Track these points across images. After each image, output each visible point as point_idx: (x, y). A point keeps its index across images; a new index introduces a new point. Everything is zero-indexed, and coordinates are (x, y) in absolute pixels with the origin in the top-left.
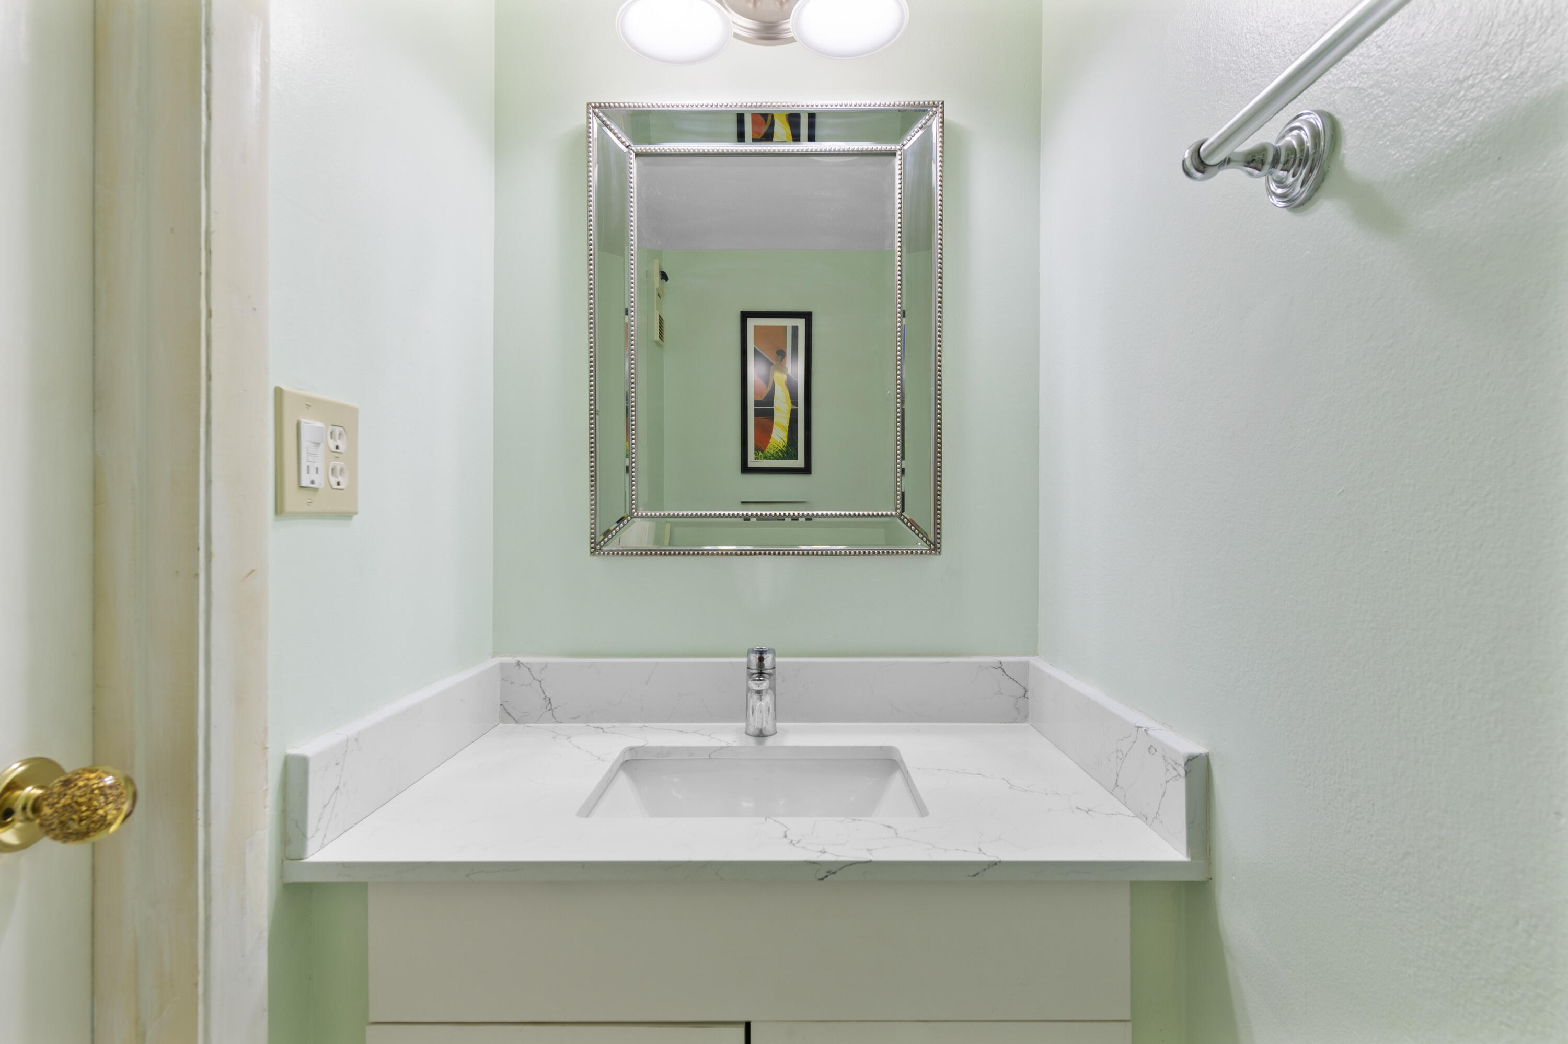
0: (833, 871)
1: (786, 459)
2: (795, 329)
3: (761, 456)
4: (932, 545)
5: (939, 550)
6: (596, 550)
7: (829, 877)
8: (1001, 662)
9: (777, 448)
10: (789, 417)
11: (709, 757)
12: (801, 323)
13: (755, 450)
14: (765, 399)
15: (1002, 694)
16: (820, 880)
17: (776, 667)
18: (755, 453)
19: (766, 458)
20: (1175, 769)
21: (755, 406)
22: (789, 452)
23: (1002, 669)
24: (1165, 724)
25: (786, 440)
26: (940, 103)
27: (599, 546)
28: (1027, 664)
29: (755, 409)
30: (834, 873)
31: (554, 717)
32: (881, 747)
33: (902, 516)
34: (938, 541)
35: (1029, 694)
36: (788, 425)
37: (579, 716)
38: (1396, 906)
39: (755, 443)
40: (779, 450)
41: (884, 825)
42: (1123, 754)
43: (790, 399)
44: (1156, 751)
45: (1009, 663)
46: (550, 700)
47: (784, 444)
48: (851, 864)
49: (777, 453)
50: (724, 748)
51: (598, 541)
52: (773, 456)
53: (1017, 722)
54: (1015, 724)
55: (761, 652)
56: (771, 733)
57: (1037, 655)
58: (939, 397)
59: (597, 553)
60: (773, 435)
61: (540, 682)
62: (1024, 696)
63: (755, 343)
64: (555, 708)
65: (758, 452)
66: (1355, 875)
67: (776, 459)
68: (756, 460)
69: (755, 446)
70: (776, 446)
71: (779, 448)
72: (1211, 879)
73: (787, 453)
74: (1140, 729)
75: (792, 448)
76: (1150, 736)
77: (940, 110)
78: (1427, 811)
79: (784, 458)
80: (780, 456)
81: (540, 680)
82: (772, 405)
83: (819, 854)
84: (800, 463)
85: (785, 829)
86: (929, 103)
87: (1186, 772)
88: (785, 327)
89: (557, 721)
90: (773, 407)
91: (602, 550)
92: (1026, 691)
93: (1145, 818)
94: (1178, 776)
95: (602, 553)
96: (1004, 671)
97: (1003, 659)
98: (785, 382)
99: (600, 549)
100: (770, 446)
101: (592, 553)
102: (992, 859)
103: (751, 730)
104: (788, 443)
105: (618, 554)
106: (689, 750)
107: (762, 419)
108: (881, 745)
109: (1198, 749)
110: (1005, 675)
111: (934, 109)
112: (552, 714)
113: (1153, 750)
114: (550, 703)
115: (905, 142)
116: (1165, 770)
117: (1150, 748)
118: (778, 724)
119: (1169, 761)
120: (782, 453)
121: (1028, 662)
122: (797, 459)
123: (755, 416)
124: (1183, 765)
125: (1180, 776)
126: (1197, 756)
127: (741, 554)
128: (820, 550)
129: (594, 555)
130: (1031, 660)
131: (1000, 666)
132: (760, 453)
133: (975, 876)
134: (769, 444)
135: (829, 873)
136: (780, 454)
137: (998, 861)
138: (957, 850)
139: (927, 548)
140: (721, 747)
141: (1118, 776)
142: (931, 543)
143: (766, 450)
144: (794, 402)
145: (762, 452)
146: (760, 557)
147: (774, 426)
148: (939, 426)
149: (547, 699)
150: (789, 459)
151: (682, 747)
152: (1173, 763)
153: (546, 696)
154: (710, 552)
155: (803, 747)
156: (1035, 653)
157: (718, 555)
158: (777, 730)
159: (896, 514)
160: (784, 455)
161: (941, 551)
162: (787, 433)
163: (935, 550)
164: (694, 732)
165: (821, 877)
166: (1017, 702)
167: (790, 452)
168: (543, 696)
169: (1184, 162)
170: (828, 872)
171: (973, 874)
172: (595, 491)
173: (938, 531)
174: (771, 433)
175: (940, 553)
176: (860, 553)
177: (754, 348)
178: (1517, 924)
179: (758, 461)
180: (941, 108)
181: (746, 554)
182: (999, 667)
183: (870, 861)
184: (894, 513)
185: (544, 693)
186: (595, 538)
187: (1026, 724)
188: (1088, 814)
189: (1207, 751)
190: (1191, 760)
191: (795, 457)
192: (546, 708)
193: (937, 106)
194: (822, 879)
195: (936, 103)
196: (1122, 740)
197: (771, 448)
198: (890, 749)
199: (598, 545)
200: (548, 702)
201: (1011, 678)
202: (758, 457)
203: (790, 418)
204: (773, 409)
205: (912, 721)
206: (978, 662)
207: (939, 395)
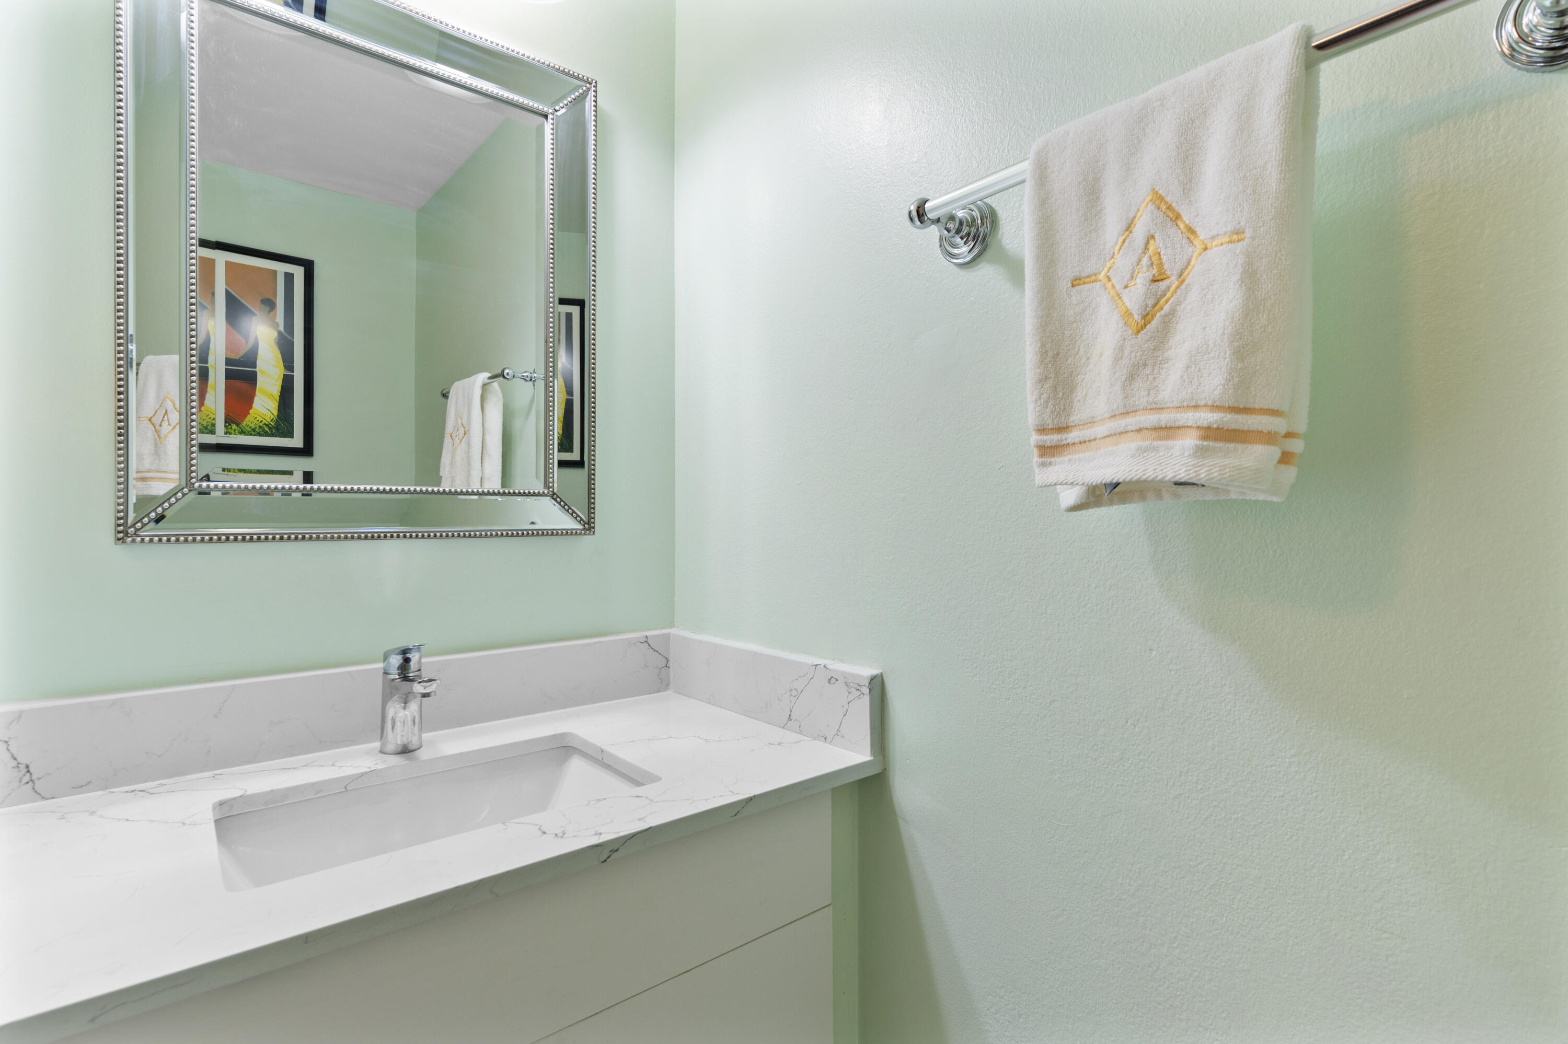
0: (616, 849)
1: (276, 436)
2: (289, 278)
3: (235, 430)
4: (586, 525)
5: (593, 530)
6: (127, 534)
7: (612, 856)
8: (646, 636)
9: (262, 421)
10: (281, 384)
11: (345, 790)
12: (298, 272)
13: (226, 422)
14: (242, 357)
15: (647, 666)
16: (602, 862)
17: (422, 668)
18: (225, 426)
19: (242, 432)
20: (858, 690)
21: (226, 365)
22: (279, 427)
23: (648, 643)
24: (835, 659)
25: (276, 413)
26: (594, 81)
27: (132, 529)
28: (667, 637)
29: (226, 369)
30: (617, 851)
31: (36, 792)
32: (554, 735)
33: (555, 495)
34: (592, 520)
35: (671, 664)
36: (279, 394)
37: (89, 783)
38: (1045, 738)
39: (225, 413)
40: (265, 424)
41: (632, 797)
42: (797, 692)
43: (281, 362)
44: (837, 680)
45: (652, 636)
46: (27, 767)
47: (272, 417)
48: (633, 836)
49: (260, 427)
50: (366, 773)
51: (130, 521)
52: (254, 431)
53: (661, 692)
54: (659, 694)
55: (405, 652)
56: (417, 747)
57: (674, 627)
58: (593, 375)
59: (130, 539)
60: (254, 405)
61: (6, 742)
62: (666, 666)
63: (227, 283)
64: (39, 779)
65: (230, 425)
66: (1014, 727)
67: (259, 434)
68: (227, 435)
69: (225, 417)
70: (260, 419)
71: (264, 421)
72: (885, 769)
73: (277, 429)
74: (818, 666)
75: (285, 423)
76: (830, 670)
77: (594, 89)
78: (1067, 670)
79: (273, 435)
80: (267, 432)
81: (7, 740)
82: (255, 368)
83: (597, 837)
84: (297, 441)
85: (538, 827)
86: (583, 77)
87: (870, 690)
88: (274, 273)
89: (43, 798)
90: (257, 370)
91: (139, 536)
92: (667, 661)
93: (824, 739)
94: (862, 695)
95: (139, 539)
96: (649, 645)
97: (649, 633)
98: (274, 340)
99: (135, 534)
100: (249, 418)
101: (119, 539)
102: (748, 796)
103: (391, 747)
104: (278, 416)
105: (169, 540)
106: (316, 787)
107: (238, 384)
108: (554, 733)
109: (875, 671)
110: (650, 648)
111: (588, 85)
112: (34, 788)
113: (833, 680)
114: (28, 771)
115: (557, 108)
116: (848, 693)
117: (830, 680)
118: (424, 735)
119: (852, 685)
120: (270, 428)
121: (670, 633)
122: (293, 438)
123: (226, 379)
124: (867, 685)
125: (863, 694)
126: (876, 676)
127: (366, 537)
128: (472, 531)
129: (124, 542)
130: (673, 631)
131: (646, 640)
132: (234, 426)
133: (736, 815)
134: (248, 416)
135: (611, 853)
136: (266, 429)
137: (753, 796)
138: (714, 797)
139: (581, 527)
140: (362, 773)
141: (791, 711)
142: (586, 523)
143: (244, 423)
144: (288, 364)
145: (237, 425)
146: (392, 541)
147: (257, 393)
148: (593, 404)
149: (22, 767)
150: (280, 437)
151: (303, 786)
152: (857, 685)
153: (18, 763)
154: (321, 536)
155: (468, 753)
156: (672, 625)
157: (333, 538)
158: (423, 743)
159: (548, 493)
160: (272, 431)
161: (595, 530)
162: (277, 404)
163: (589, 529)
164: (306, 766)
165: (604, 859)
166: (660, 672)
167: (283, 426)
168: (15, 763)
169: (910, 213)
170: (611, 851)
171: (734, 814)
172: (125, 450)
173: (592, 511)
174: (253, 402)
175: (594, 532)
176: (513, 534)
177: (227, 291)
178: (1127, 722)
179: (230, 436)
180: (594, 87)
181: (373, 537)
182: (645, 642)
183: (651, 827)
184: (546, 492)
185: (15, 759)
186: (126, 517)
187: (668, 692)
188: (782, 746)
189: (880, 671)
190: (873, 679)
191: (290, 434)
192: (20, 781)
193: (590, 84)
194: (605, 861)
195: (590, 80)
196: (797, 679)
197: (252, 420)
198: (563, 735)
199: (130, 527)
200: (25, 770)
201: (655, 651)
202: (229, 431)
203: (282, 386)
204: (256, 372)
205: (564, 708)
206: (627, 639)
207: (593, 373)
